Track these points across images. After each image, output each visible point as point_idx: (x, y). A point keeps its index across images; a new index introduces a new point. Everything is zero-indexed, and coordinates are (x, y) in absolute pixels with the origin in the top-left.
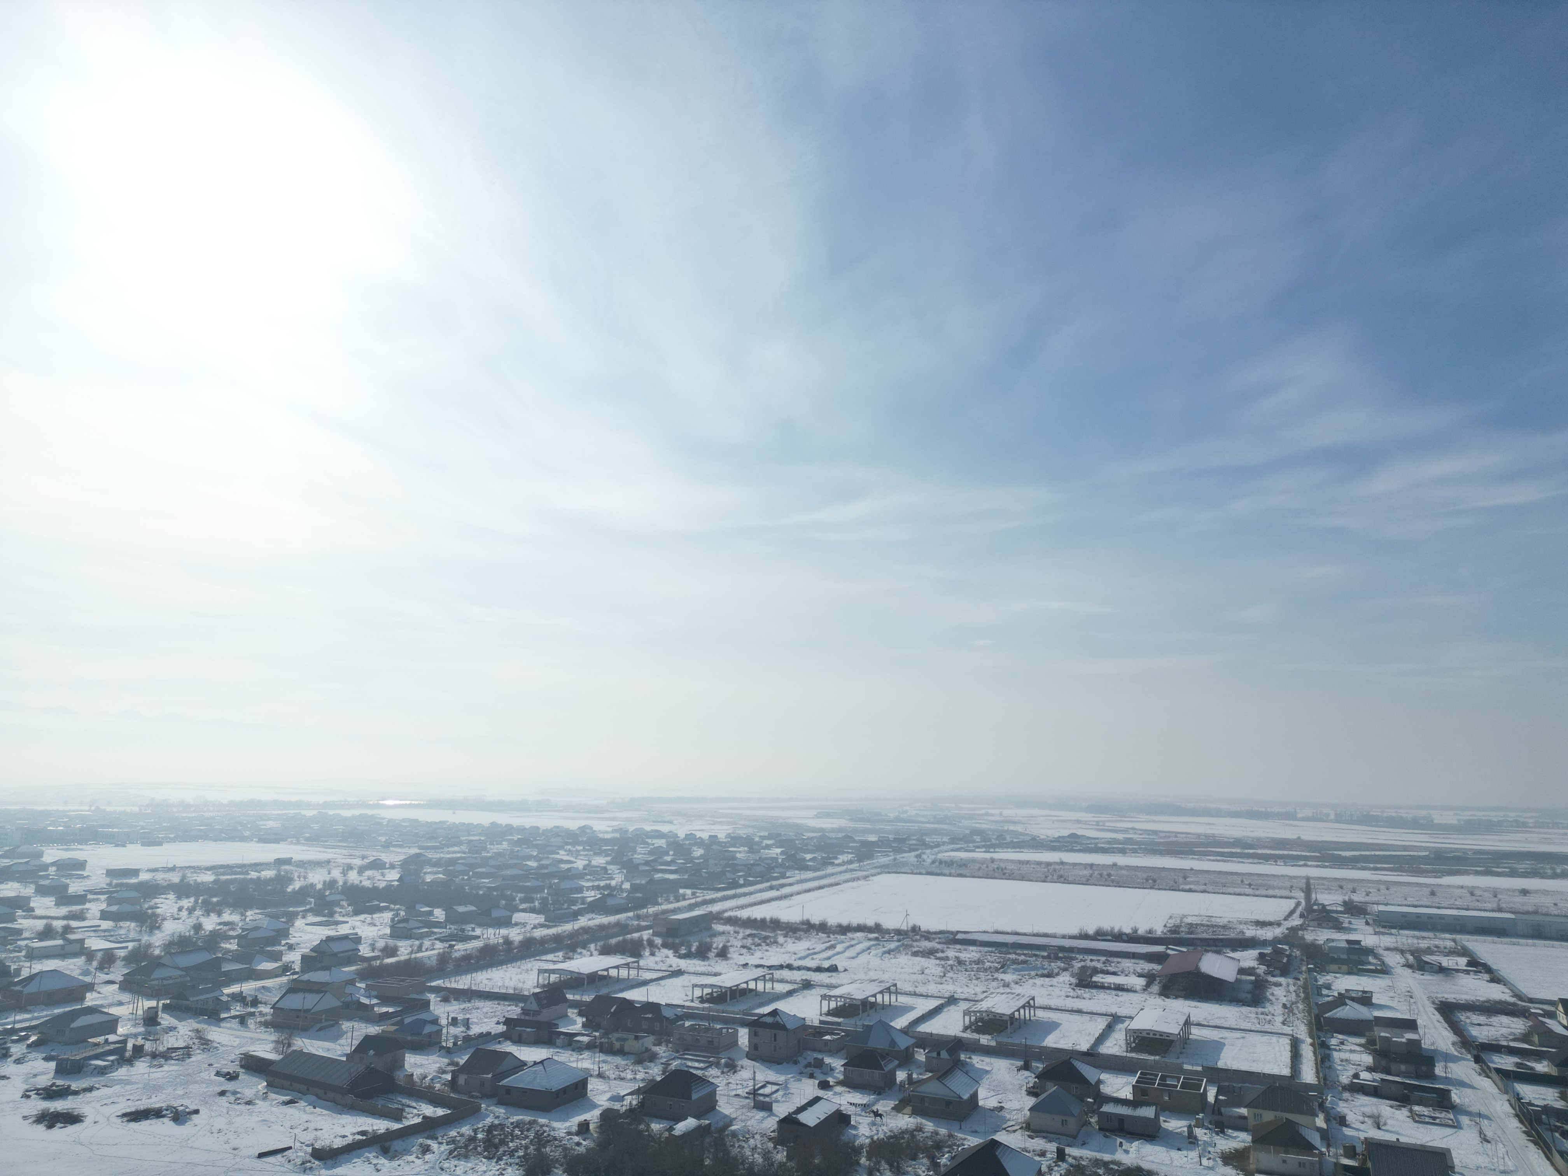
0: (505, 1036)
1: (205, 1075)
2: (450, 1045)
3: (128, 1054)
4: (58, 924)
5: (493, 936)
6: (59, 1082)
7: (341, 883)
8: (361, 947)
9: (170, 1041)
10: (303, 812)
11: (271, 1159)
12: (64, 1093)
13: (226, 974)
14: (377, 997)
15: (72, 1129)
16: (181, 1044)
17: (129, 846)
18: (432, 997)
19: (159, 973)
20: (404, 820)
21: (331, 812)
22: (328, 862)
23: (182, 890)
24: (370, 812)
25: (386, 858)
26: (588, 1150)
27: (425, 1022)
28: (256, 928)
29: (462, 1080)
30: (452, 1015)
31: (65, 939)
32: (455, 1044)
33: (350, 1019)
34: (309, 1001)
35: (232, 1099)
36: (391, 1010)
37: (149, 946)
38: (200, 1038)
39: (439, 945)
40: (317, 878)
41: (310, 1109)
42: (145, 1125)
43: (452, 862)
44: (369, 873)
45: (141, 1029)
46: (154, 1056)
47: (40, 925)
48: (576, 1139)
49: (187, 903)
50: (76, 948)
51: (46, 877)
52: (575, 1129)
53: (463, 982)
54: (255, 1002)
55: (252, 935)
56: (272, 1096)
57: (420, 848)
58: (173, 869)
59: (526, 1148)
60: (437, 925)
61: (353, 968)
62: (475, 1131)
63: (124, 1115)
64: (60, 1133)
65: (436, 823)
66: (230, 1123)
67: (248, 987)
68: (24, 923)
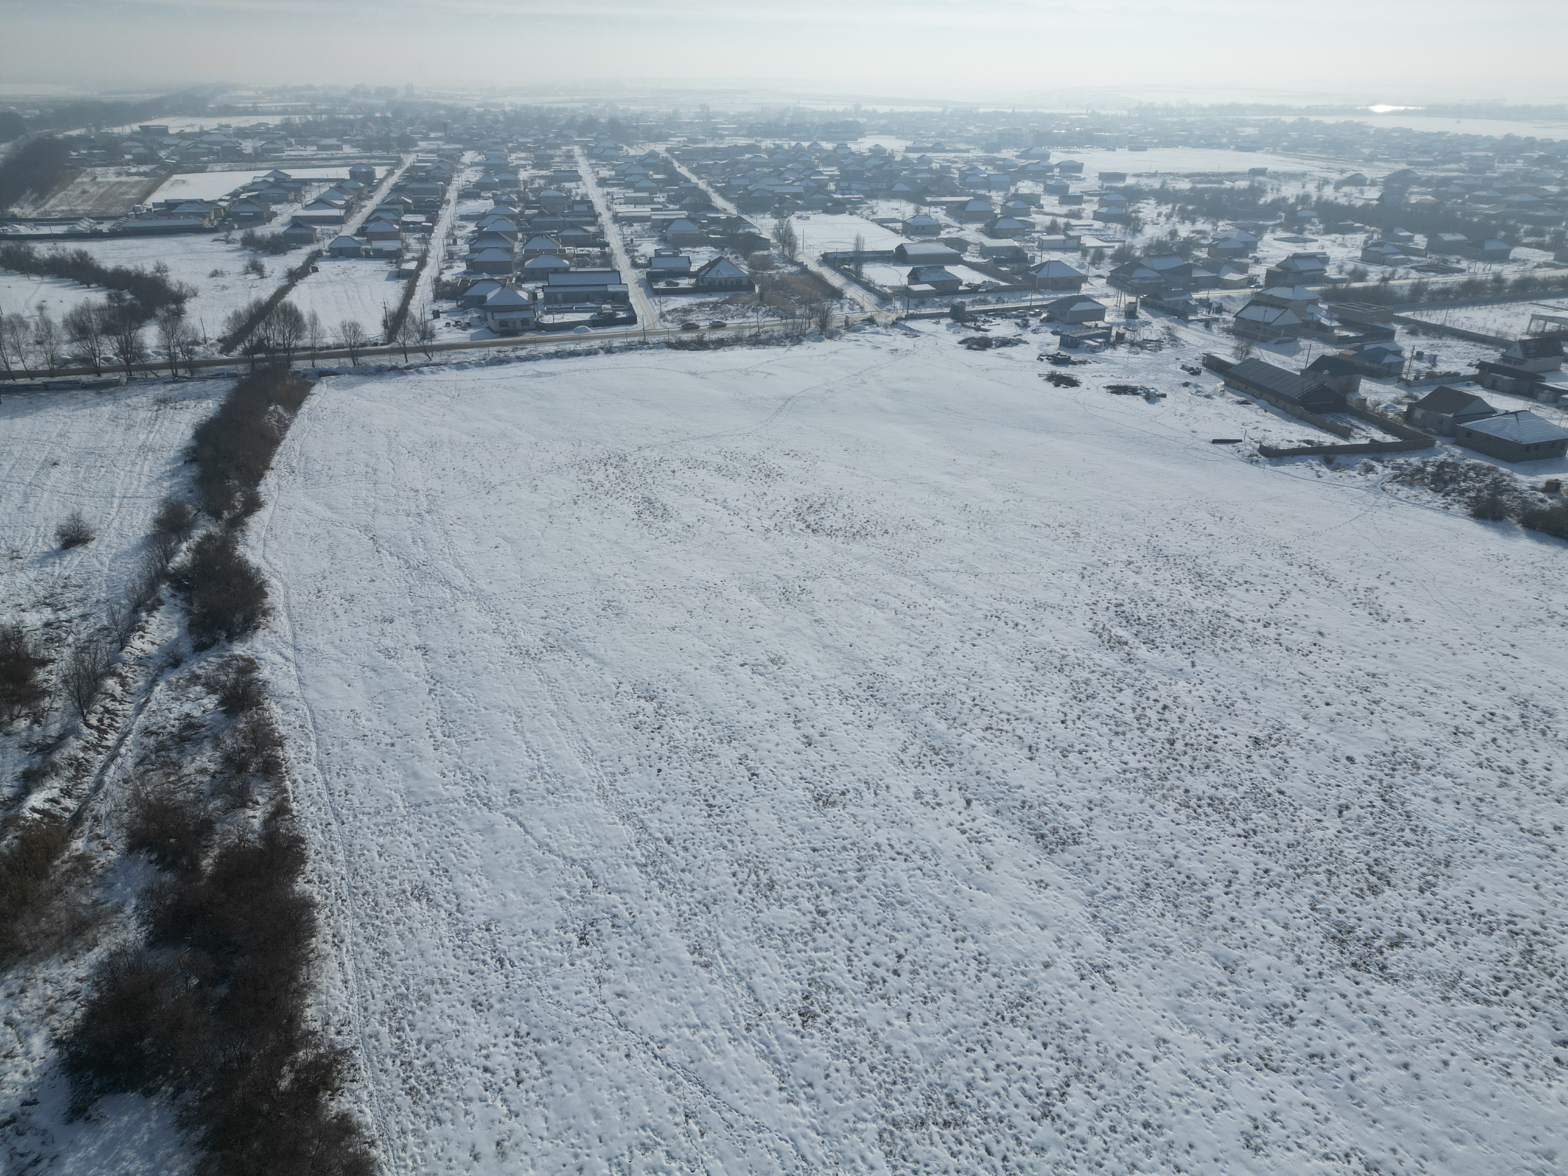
0: (1476, 380)
1: (1172, 367)
2: (1411, 378)
3: (1112, 339)
4: (1061, 221)
5: (1482, 271)
6: (1063, 353)
7: (1314, 199)
8: (1328, 268)
9: (1145, 334)
10: (1283, 118)
11: (1223, 446)
12: (1066, 362)
13: (1196, 280)
14: (1338, 320)
15: (1072, 390)
16: (1154, 337)
17: (1119, 151)
18: (1398, 328)
19: (1139, 273)
20: (1394, 130)
21: (1313, 119)
22: (1304, 175)
23: (1162, 196)
24: (1356, 120)
25: (1368, 173)
26: (1553, 509)
27: (1386, 352)
28: (1226, 239)
29: (1418, 414)
30: (1418, 349)
31: (1067, 235)
32: (1416, 378)
33: (1308, 337)
34: (1270, 315)
35: (1194, 390)
36: (1352, 334)
37: (1132, 247)
38: (1170, 335)
39: (1414, 275)
40: (1290, 191)
41: (1261, 412)
42: (1124, 398)
43: (1446, 181)
44: (1346, 189)
45: (1123, 320)
46: (1132, 344)
47: (1048, 220)
48: (1541, 495)
49: (1166, 209)
50: (1074, 243)
51: (1052, 177)
52: (1541, 485)
53: (1436, 317)
54: (1220, 310)
55: (1222, 245)
56: (1228, 394)
57: (1410, 163)
58: (1154, 175)
59: (1479, 490)
60: (1416, 252)
61: (1317, 288)
62: (1425, 464)
63: (1109, 387)
64: (1063, 391)
65: (1433, 134)
66: (1191, 410)
67: (1214, 295)
68: (1036, 218)
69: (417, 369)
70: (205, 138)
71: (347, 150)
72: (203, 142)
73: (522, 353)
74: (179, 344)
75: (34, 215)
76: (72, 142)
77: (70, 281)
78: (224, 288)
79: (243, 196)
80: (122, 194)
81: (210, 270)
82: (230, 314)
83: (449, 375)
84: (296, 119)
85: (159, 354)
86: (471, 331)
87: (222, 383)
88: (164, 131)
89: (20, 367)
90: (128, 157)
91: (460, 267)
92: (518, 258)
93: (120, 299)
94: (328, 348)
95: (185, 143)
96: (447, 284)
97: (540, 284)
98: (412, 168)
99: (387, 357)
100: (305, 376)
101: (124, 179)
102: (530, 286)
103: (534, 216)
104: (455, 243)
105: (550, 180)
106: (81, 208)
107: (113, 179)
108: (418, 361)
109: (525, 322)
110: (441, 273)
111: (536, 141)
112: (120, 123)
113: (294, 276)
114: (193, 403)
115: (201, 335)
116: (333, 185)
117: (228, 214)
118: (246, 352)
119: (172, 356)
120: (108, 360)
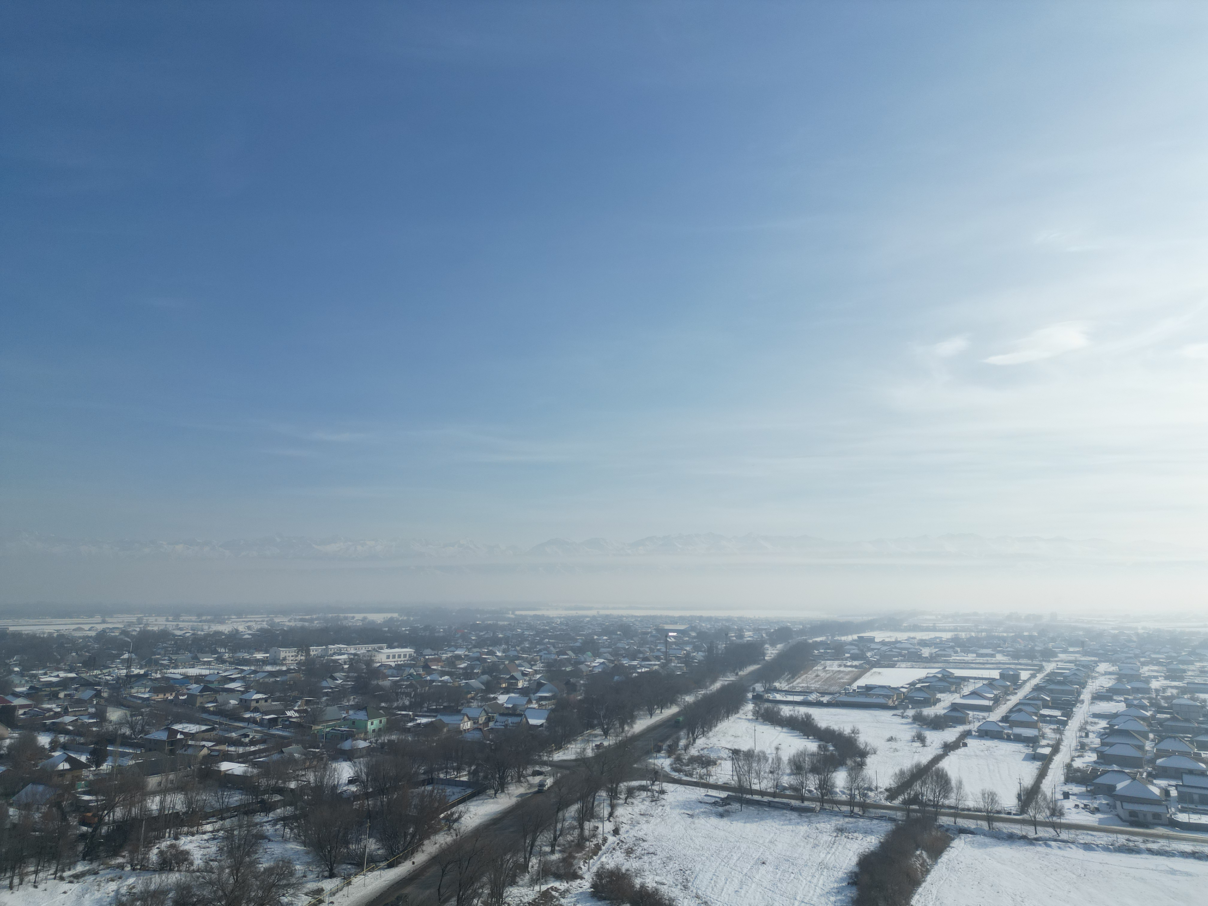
69: (1045, 841)
70: (898, 645)
71: (999, 657)
72: (896, 648)
73: (1154, 846)
74: (858, 788)
75: (786, 688)
76: (817, 645)
77: (798, 733)
78: (896, 750)
79: (918, 686)
80: (839, 679)
81: (888, 736)
82: (897, 771)
83: (1076, 854)
84: (963, 635)
85: (844, 793)
86: (1099, 816)
87: (884, 824)
88: (872, 640)
89: (756, 787)
90: (847, 655)
91: (1091, 757)
92: (1149, 755)
93: (825, 749)
94: (969, 810)
95: (884, 648)
96: (1078, 770)
97: (1173, 783)
98: (1052, 674)
99: (1018, 826)
100: (947, 830)
101: (842, 669)
102: (1163, 783)
103: (1167, 720)
104: (1087, 736)
105: (1183, 691)
106: (813, 686)
107: (835, 668)
108: (1046, 835)
109: (1157, 816)
110: (1072, 760)
111: (1168, 658)
112: (847, 635)
113: (948, 748)
114: (861, 836)
115: (874, 784)
116: (985, 682)
117: (906, 698)
118: (905, 802)
119: (852, 796)
120: (810, 791)
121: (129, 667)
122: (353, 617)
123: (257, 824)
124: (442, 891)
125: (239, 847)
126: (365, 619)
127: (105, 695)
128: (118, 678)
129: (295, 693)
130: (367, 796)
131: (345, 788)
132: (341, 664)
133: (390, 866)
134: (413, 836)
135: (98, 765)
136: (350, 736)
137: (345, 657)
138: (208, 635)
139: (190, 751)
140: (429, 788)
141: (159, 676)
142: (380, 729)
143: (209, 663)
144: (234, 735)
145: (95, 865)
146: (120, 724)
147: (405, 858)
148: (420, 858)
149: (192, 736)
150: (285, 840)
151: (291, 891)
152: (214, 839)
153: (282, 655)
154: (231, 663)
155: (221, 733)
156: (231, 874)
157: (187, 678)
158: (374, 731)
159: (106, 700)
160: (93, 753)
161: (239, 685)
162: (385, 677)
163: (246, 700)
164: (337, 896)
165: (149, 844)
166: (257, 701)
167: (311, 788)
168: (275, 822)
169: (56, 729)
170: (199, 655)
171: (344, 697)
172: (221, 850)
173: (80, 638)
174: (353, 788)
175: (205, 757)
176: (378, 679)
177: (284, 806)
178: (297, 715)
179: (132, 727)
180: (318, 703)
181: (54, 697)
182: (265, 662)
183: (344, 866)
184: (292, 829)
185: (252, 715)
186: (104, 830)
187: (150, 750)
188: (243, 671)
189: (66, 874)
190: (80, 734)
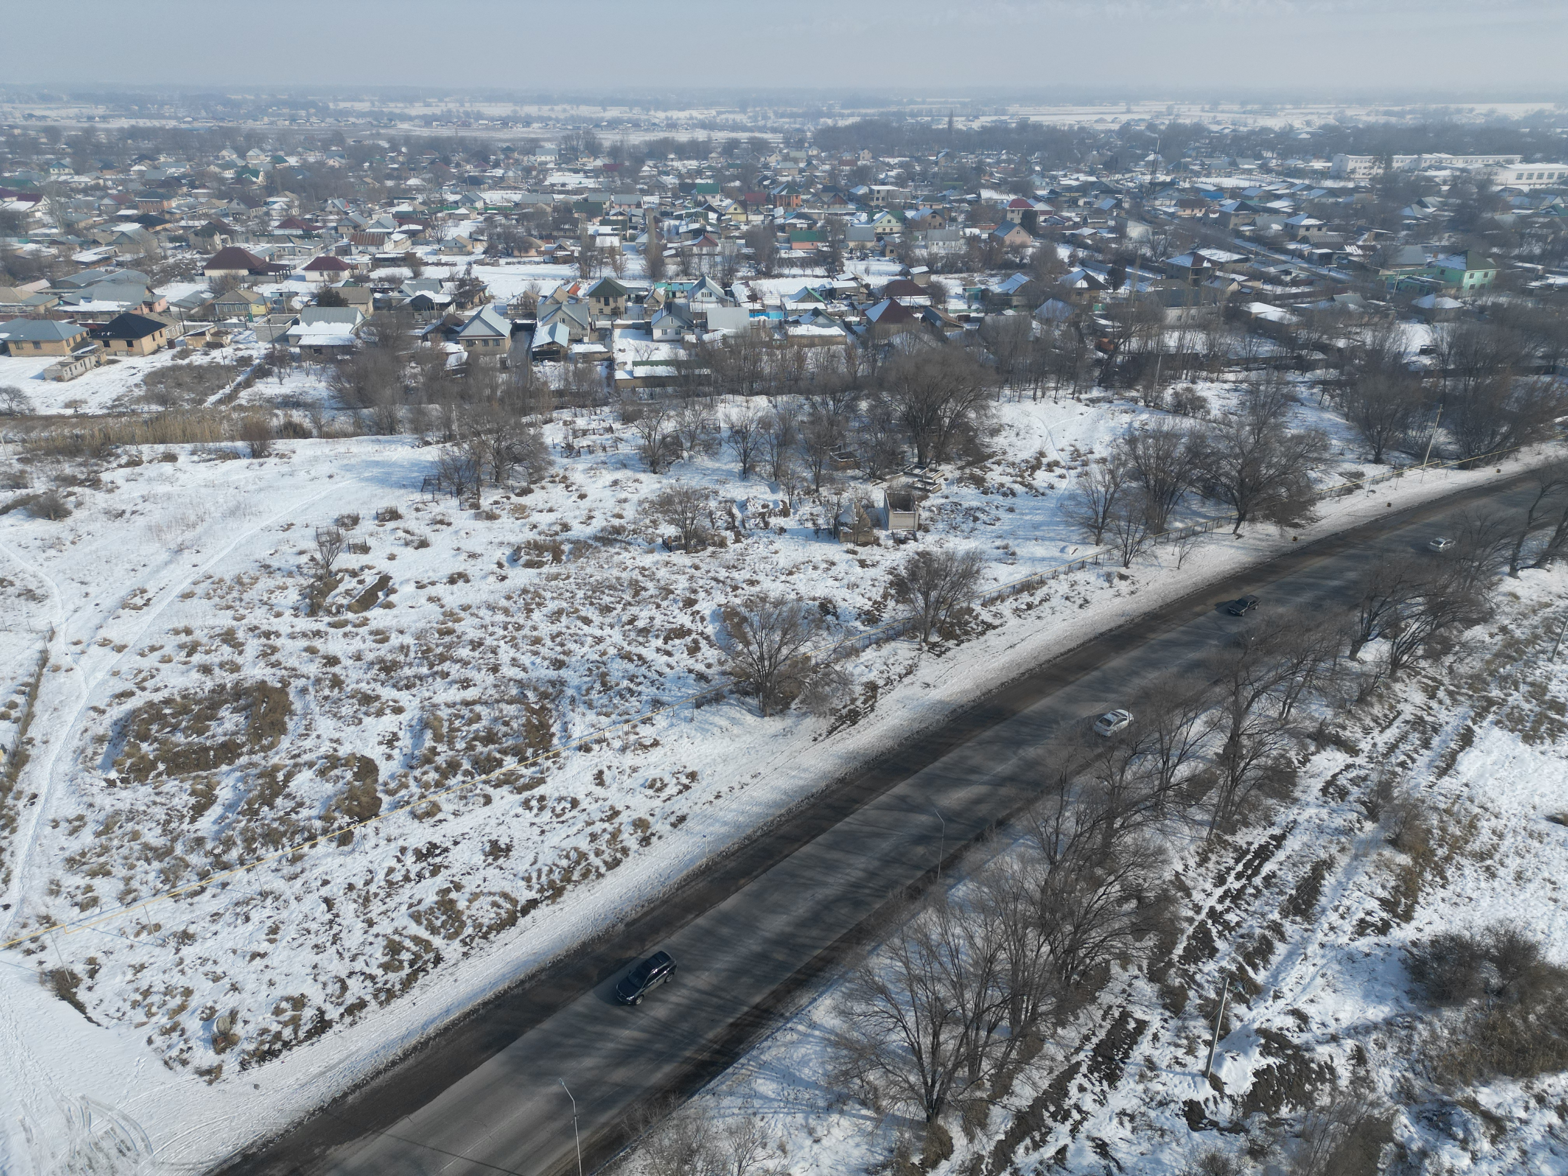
121: (1153, 173)
122: (1471, 110)
123: (1288, 383)
124: (1535, 515)
125: (1264, 405)
126: (1491, 112)
127: (1126, 205)
128: (1141, 186)
129: (1362, 222)
130: (1445, 373)
131: (1414, 359)
132: (1438, 184)
133: (1463, 467)
134: (1506, 437)
135: (1116, 288)
136: (1433, 289)
137: (1446, 173)
138: (1252, 133)
139: (1217, 284)
140: (1547, 379)
141: (1187, 185)
142: (1482, 286)
143: (1249, 172)
144: (1272, 270)
145: (1109, 394)
146: (1141, 242)
147: (1488, 463)
148: (1510, 467)
149: (1221, 266)
150: (1322, 407)
151: (1323, 467)
152: (1236, 390)
153: (1351, 165)
154: (1279, 174)
155: (1256, 266)
156: (1252, 432)
157: (1221, 191)
158: (1472, 287)
159: (1128, 212)
160: (1111, 273)
161: (1286, 204)
162: (1508, 208)
163: (1293, 226)
164: (1381, 485)
165: (1165, 382)
166: (1308, 228)
167: (1366, 351)
168: (1312, 384)
169: (1074, 241)
170: (1239, 160)
171: (1434, 234)
172: (1242, 404)
173: (1102, 132)
174: (1426, 361)
175: (1233, 293)
176: (1494, 210)
177: (1327, 367)
178: (1360, 252)
179: (1153, 248)
180: (1393, 239)
181: (1073, 203)
182: (1324, 174)
183: (1396, 454)
184: (1332, 397)
185: (1299, 246)
186: (1119, 359)
187: (1172, 277)
188: (1292, 185)
189: (1083, 396)
190: (1099, 250)
